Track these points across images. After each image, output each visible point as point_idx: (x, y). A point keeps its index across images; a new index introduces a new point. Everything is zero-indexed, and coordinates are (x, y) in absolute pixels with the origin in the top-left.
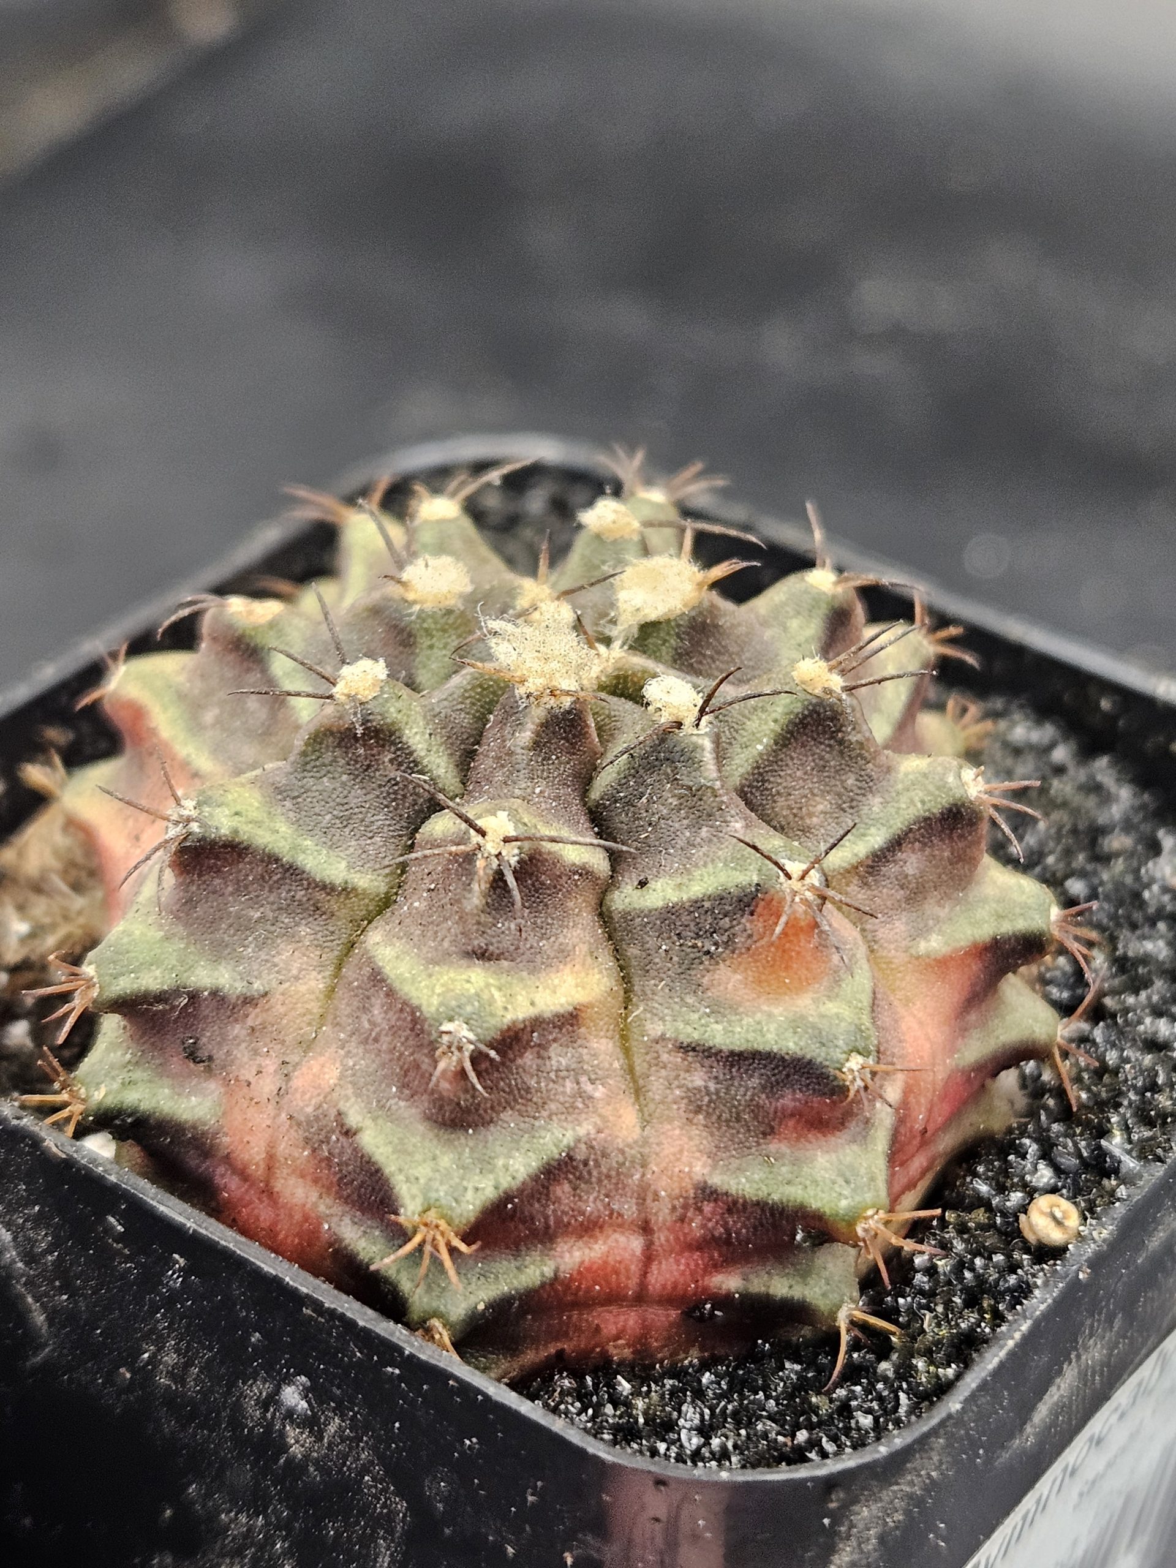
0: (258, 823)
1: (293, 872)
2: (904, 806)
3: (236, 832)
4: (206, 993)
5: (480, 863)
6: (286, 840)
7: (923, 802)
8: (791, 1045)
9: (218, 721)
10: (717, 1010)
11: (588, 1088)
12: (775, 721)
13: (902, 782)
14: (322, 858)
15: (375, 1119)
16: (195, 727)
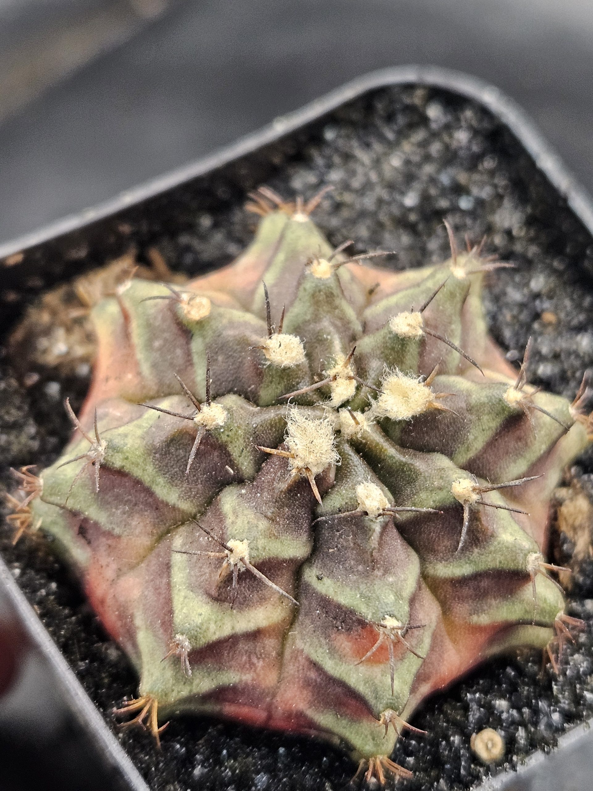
0: (137, 465)
1: (149, 492)
2: (489, 560)
3: (123, 467)
4: (92, 522)
5: (225, 564)
6: (149, 476)
7: (500, 562)
8: (362, 689)
9: (160, 349)
10: (333, 651)
11: (255, 660)
12: (434, 501)
13: (495, 547)
14: (165, 491)
15: (147, 628)
16: (149, 345)
